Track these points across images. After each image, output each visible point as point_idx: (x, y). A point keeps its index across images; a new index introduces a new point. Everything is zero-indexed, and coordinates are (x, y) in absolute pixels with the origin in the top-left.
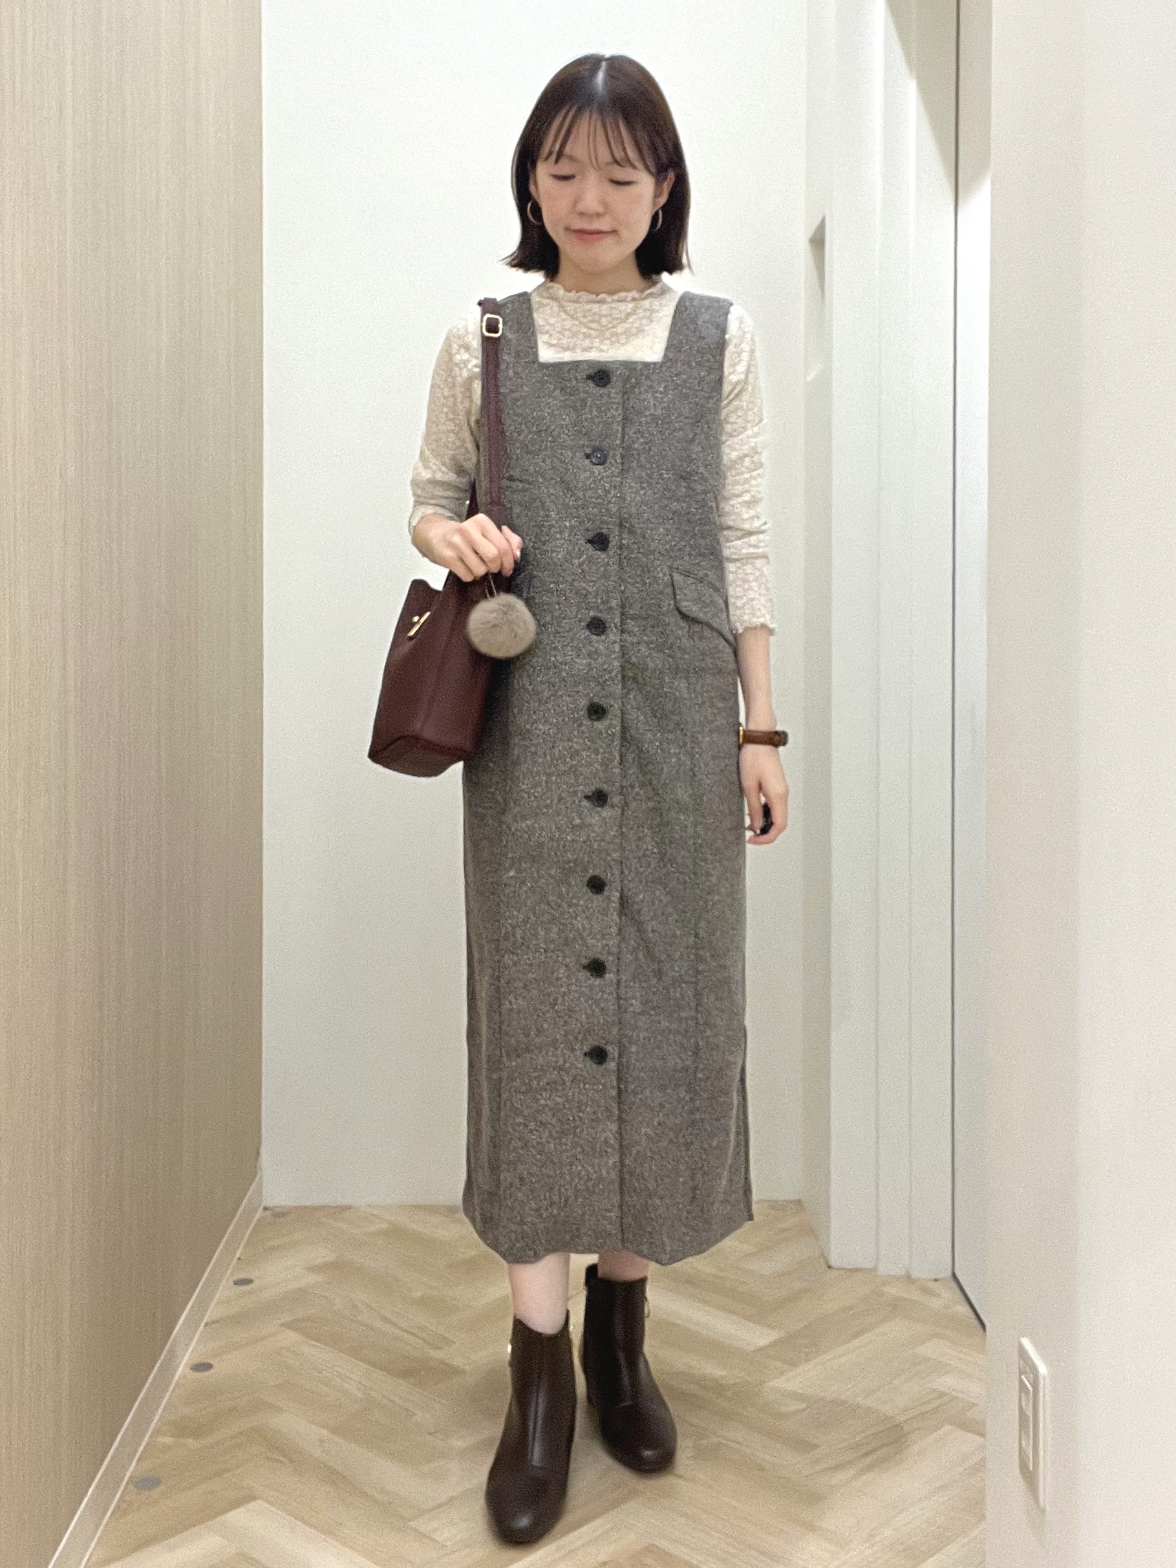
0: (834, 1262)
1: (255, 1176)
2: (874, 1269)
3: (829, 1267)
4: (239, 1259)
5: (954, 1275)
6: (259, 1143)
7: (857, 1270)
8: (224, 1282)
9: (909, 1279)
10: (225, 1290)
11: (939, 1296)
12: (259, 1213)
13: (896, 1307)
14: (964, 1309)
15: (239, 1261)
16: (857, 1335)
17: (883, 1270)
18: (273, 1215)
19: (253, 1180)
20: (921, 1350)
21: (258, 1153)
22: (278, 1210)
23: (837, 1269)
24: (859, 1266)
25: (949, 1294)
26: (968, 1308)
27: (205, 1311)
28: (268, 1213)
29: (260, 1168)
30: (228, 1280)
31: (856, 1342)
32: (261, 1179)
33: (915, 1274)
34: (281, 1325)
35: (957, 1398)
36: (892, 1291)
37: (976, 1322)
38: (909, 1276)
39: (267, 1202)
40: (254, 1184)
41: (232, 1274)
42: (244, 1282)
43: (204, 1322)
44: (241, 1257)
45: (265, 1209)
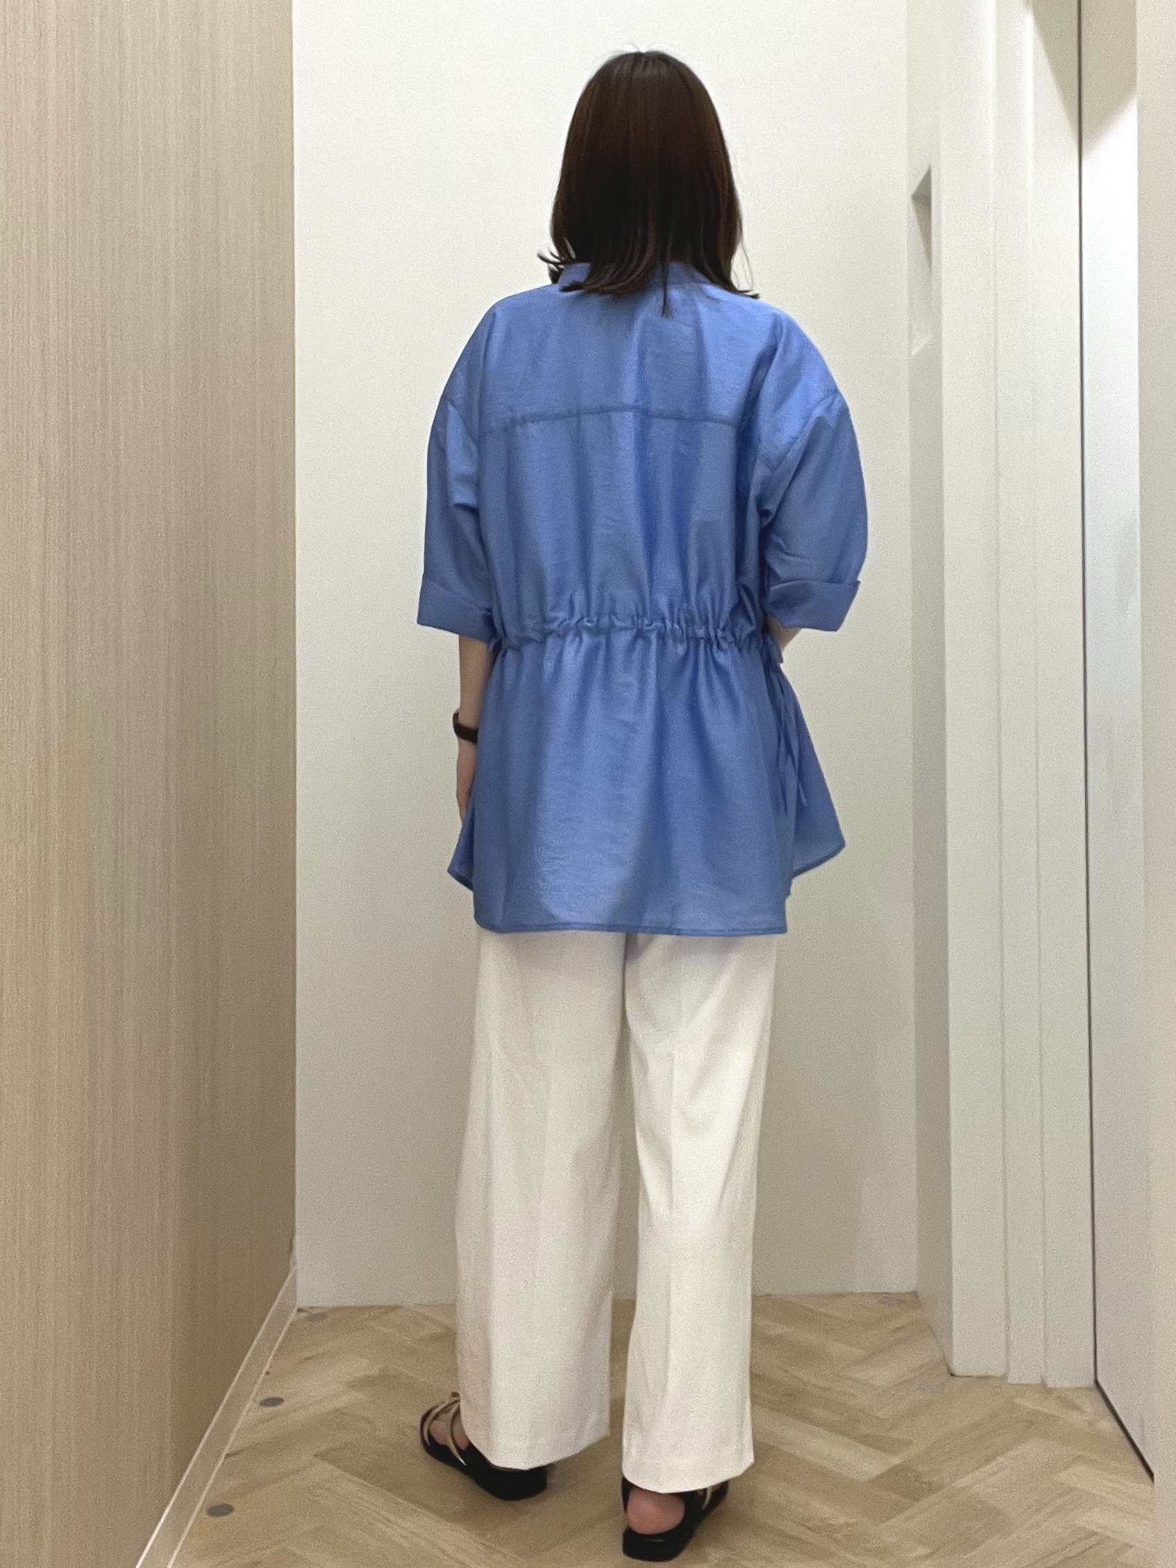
0: (958, 1368)
1: (288, 1272)
2: (1004, 1377)
3: (952, 1375)
4: (267, 1373)
5: (1097, 1382)
6: (293, 1235)
7: (986, 1378)
8: (250, 1402)
9: (1044, 1389)
10: (251, 1411)
11: (1078, 1408)
12: (293, 1315)
13: (1033, 1424)
14: (1108, 1425)
15: (268, 1377)
16: (988, 1460)
17: (1013, 1378)
18: (309, 1319)
19: (284, 1280)
20: (1063, 1477)
21: (291, 1247)
22: (314, 1312)
23: (962, 1377)
24: (990, 1373)
25: (1091, 1406)
26: (1115, 1424)
27: (225, 1441)
28: (303, 1315)
29: (294, 1263)
30: (254, 1401)
31: (989, 1468)
32: (294, 1277)
33: (1051, 1384)
34: (316, 1456)
35: (1108, 1537)
36: (1028, 1403)
37: (1126, 1442)
38: (1044, 1385)
39: (302, 1302)
40: (286, 1284)
41: (258, 1393)
42: (276, 1401)
43: (226, 1452)
44: (270, 1371)
45: (300, 1310)
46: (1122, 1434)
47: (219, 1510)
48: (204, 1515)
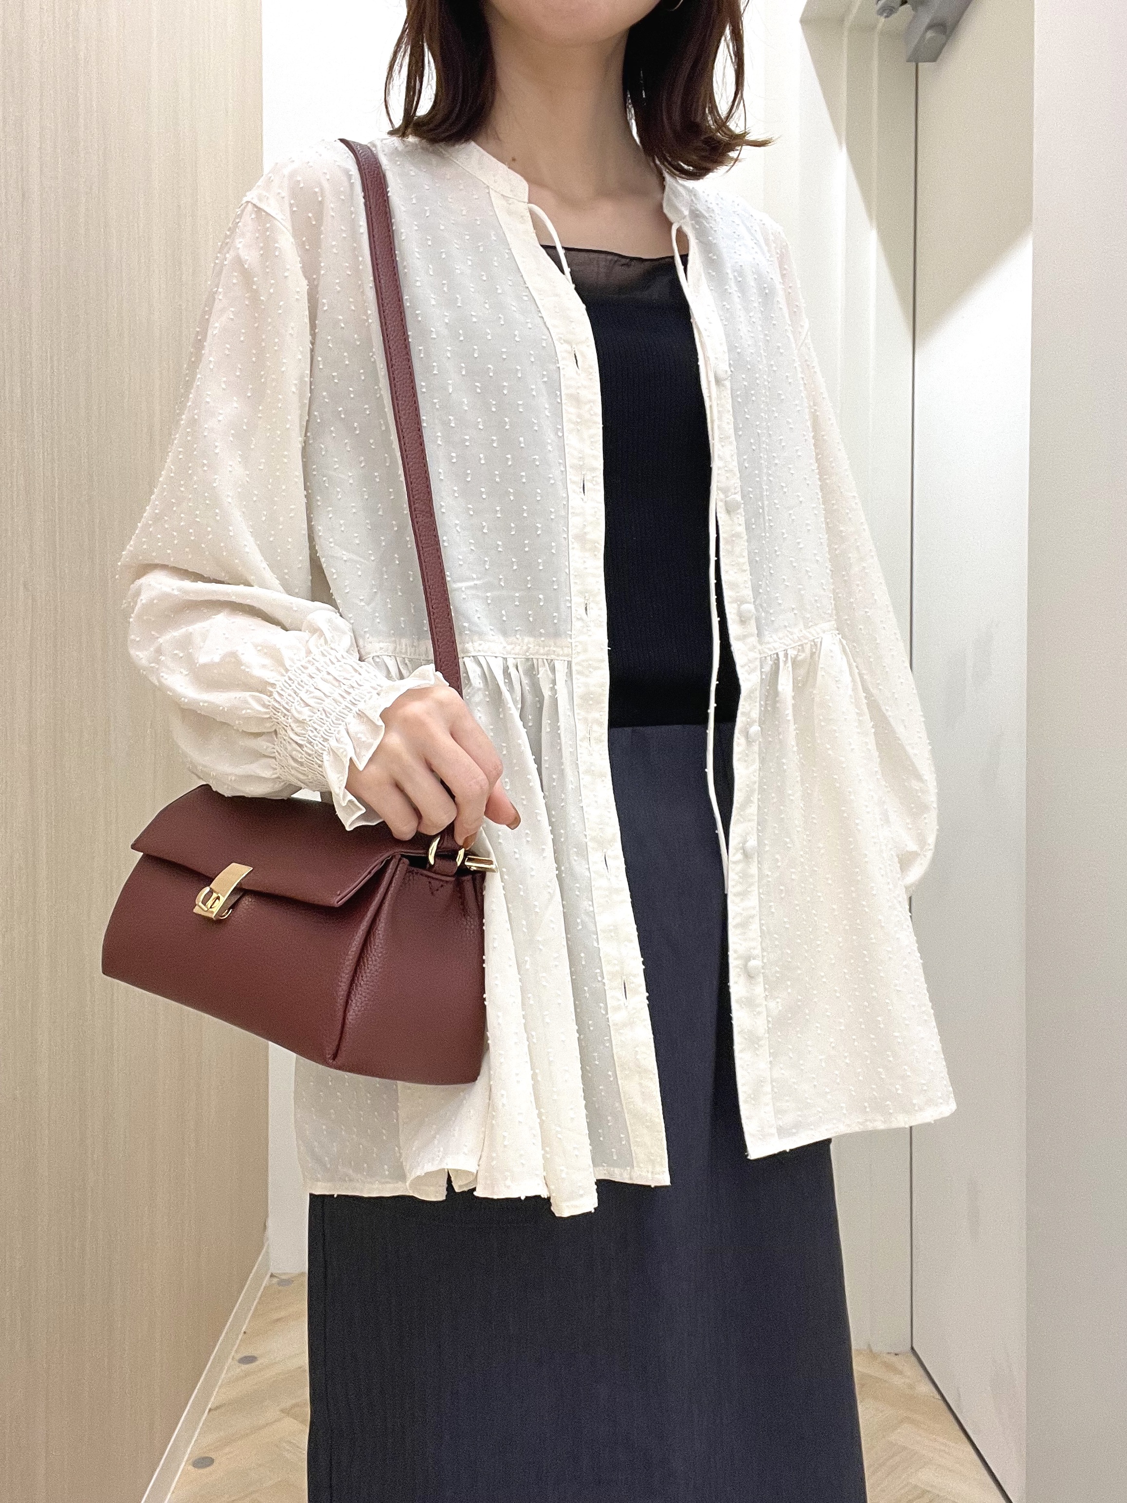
1: (263, 1245)
4: (245, 1333)
5: (912, 1347)
6: (267, 1216)
8: (230, 1360)
9: (871, 1353)
10: (231, 1369)
12: (267, 1281)
15: (245, 1337)
18: (277, 1283)
19: (260, 1252)
21: (264, 1226)
22: (283, 1277)
25: (910, 1369)
27: (209, 1397)
28: (275, 1280)
29: (268, 1239)
30: (233, 1358)
32: (268, 1249)
33: (875, 1349)
34: (282, 1411)
38: (871, 1350)
39: (272, 1270)
40: (261, 1256)
41: (236, 1352)
42: (249, 1360)
43: (209, 1406)
44: (247, 1331)
45: (272, 1276)
46: (938, 1397)
47: (203, 1462)
48: (191, 1468)
